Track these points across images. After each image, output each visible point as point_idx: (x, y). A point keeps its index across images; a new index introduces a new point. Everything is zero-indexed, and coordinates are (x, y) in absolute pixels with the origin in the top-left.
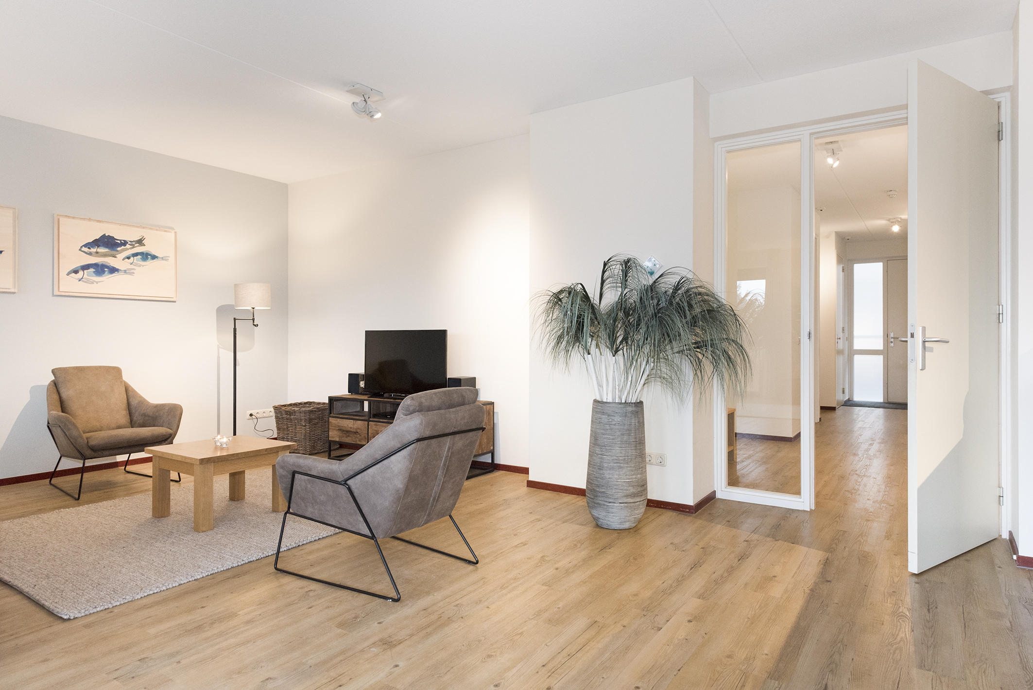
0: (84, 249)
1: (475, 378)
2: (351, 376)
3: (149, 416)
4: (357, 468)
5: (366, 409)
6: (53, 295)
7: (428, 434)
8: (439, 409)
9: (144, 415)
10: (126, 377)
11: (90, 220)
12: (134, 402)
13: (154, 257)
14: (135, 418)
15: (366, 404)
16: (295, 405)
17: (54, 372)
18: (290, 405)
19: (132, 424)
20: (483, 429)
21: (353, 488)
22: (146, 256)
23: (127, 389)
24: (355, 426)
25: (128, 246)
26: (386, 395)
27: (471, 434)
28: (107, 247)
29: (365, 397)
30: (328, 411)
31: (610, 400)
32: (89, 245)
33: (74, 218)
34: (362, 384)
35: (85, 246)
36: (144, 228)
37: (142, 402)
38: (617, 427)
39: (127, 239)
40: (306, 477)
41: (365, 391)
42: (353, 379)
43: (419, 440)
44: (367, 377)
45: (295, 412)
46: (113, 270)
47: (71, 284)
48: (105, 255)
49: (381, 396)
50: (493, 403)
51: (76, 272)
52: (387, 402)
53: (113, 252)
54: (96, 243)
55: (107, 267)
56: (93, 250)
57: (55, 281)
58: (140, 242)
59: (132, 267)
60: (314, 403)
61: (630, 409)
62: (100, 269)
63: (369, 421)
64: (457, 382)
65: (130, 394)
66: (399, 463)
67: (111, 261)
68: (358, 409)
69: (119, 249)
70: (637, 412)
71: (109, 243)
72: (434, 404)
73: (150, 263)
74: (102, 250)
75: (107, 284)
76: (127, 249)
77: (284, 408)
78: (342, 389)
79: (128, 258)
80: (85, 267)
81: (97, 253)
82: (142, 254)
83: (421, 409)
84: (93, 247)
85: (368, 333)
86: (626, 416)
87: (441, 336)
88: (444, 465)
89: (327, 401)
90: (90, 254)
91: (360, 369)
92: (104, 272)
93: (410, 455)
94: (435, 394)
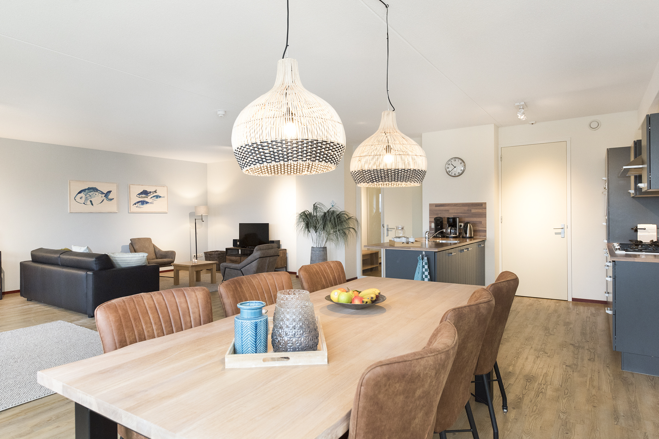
0: (138, 196)
1: (280, 241)
2: (234, 240)
3: (163, 255)
4: (243, 265)
5: (240, 253)
6: (129, 213)
7: (262, 256)
8: (266, 250)
9: (161, 255)
10: (153, 242)
11: (139, 185)
12: (157, 251)
13: (160, 197)
14: (157, 256)
15: (240, 251)
16: (212, 252)
17: (131, 240)
18: (210, 252)
19: (157, 258)
20: (279, 256)
21: (242, 271)
22: (158, 197)
23: (154, 245)
24: (236, 259)
25: (152, 193)
26: (247, 247)
27: (275, 257)
28: (145, 194)
29: (240, 248)
30: (225, 254)
31: (315, 247)
32: (139, 194)
33: (134, 185)
34: (238, 243)
35: (138, 195)
36: (156, 186)
37: (160, 250)
38: (317, 255)
39: (151, 191)
40: (229, 269)
41: (239, 246)
42: (235, 241)
43: (260, 258)
44: (239, 241)
45: (213, 254)
46: (147, 203)
47: (134, 209)
48: (144, 197)
49: (246, 248)
50: (286, 250)
51: (135, 204)
52: (248, 250)
53: (147, 196)
54: (141, 193)
55: (145, 202)
56: (141, 196)
57: (129, 208)
58: (155, 192)
59: (153, 201)
60: (219, 251)
61: (321, 249)
62: (143, 203)
63: (241, 257)
64: (273, 242)
65: (155, 247)
66: (255, 264)
67: (146, 200)
68: (237, 253)
69: (149, 195)
70: (324, 250)
71: (145, 193)
72: (264, 248)
73: (159, 199)
74: (143, 196)
75: (145, 208)
76: (151, 195)
77: (208, 253)
78: (231, 246)
79: (152, 198)
80: (138, 202)
81: (142, 197)
82: (156, 196)
83: (260, 250)
84: (141, 195)
85: (240, 224)
86: (320, 251)
87: (267, 225)
88: (267, 265)
89: (225, 250)
90: (140, 197)
91: (237, 238)
92: (144, 203)
93: (258, 262)
94: (264, 245)
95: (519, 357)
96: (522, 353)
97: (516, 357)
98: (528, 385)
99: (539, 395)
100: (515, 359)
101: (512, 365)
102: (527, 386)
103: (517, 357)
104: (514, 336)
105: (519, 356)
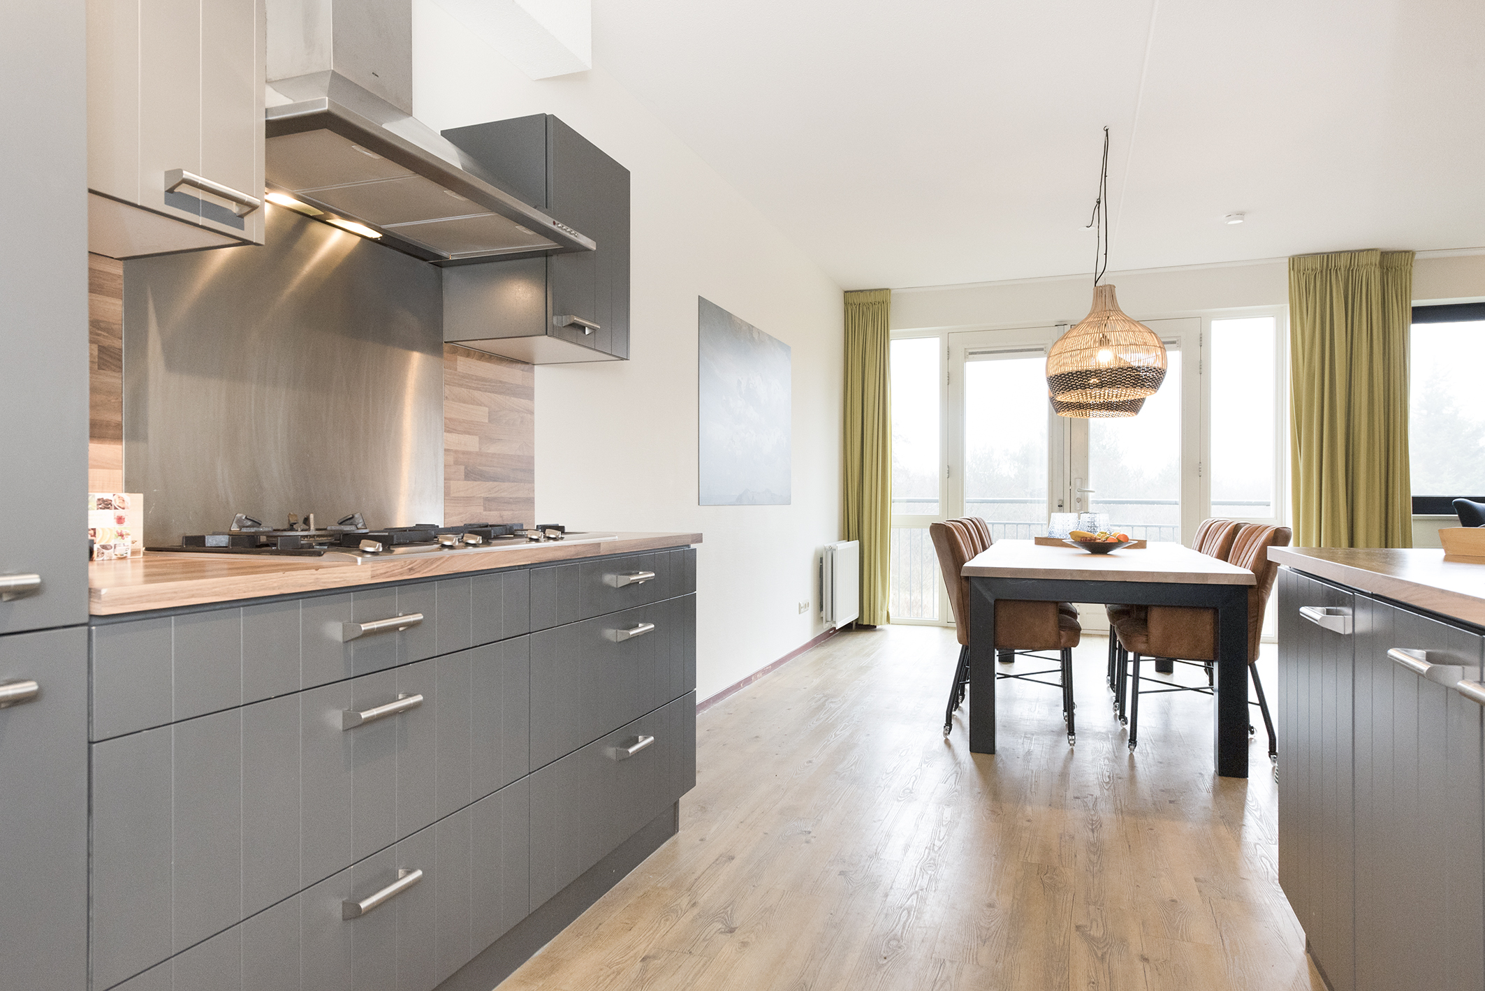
95: (927, 851)
96: (918, 870)
97: (936, 849)
98: (911, 784)
99: (893, 770)
100: (937, 843)
101: (944, 824)
102: (912, 781)
103: (933, 849)
104: (952, 962)
105: (929, 853)
